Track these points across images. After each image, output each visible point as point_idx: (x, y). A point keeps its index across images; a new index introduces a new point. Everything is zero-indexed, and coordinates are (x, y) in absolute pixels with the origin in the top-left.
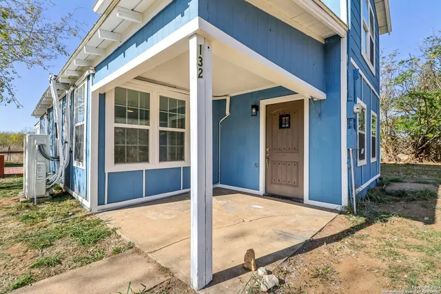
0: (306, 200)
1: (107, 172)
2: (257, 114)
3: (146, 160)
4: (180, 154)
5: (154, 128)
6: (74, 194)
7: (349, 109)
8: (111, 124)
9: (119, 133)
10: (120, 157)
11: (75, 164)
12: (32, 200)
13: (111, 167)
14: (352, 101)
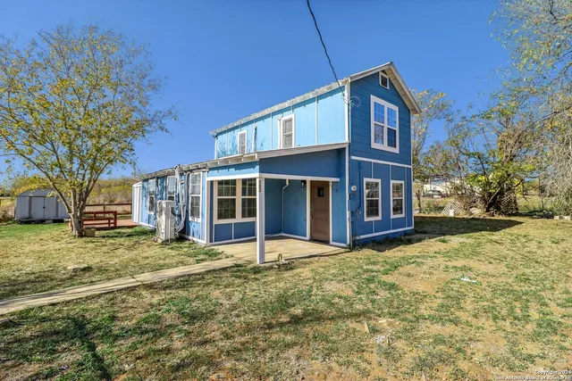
0: (331, 242)
1: (214, 223)
2: (305, 186)
3: (234, 217)
4: (252, 213)
5: (239, 198)
6: (190, 238)
7: (350, 188)
8: (216, 197)
9: (220, 202)
10: (220, 217)
11: (190, 219)
12: (167, 241)
13: (216, 221)
14: (351, 184)
